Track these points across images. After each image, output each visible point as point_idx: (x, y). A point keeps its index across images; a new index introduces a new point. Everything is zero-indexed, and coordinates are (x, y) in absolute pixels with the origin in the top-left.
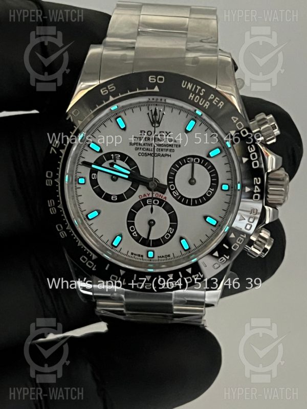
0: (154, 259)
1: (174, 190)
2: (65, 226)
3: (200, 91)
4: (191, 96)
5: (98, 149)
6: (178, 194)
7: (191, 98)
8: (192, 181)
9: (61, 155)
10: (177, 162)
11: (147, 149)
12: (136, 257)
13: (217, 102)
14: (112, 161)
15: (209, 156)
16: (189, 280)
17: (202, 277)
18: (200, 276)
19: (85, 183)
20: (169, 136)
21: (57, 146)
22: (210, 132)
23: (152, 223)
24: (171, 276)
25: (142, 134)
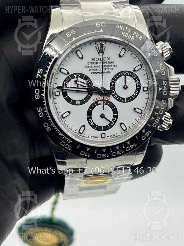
0: (105, 138)
1: (115, 94)
2: (50, 124)
3: (128, 30)
5: (66, 72)
6: (117, 96)
7: (123, 34)
8: (125, 88)
9: (45, 78)
10: (115, 76)
11: (97, 70)
12: (94, 138)
13: (138, 36)
14: (75, 79)
15: (134, 70)
16: (128, 149)
17: (136, 146)
18: (134, 146)
19: (59, 95)
20: (109, 60)
21: (41, 72)
22: (134, 56)
23: (102, 116)
24: (118, 148)
25: (93, 60)
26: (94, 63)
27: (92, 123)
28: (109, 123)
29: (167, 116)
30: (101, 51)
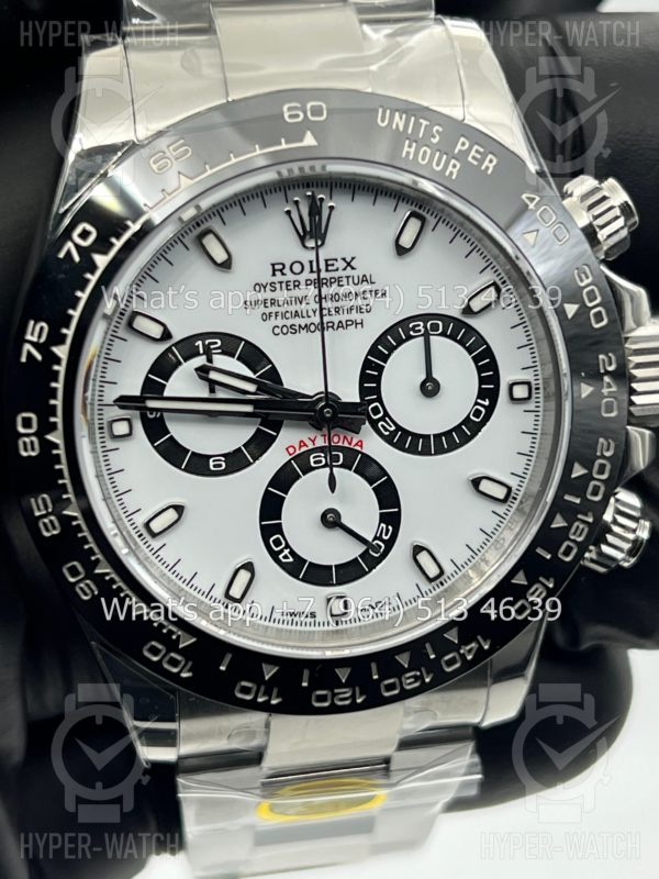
1: (382, 419)
2: (90, 566)
3: (429, 133)
4: (408, 149)
5: (156, 331)
6: (393, 428)
7: (408, 153)
8: (430, 388)
9: (58, 361)
10: (381, 339)
12: (297, 619)
13: (479, 156)
14: (200, 361)
15: (468, 311)
16: (451, 662)
17: (486, 647)
18: (481, 647)
19: (130, 434)
20: (353, 268)
21: (40, 337)
22: (462, 246)
23: (331, 520)
24: (404, 660)
25: (278, 273)
26: (281, 283)
27: (286, 552)
28: (361, 549)
29: (625, 504)
30: (313, 231)
